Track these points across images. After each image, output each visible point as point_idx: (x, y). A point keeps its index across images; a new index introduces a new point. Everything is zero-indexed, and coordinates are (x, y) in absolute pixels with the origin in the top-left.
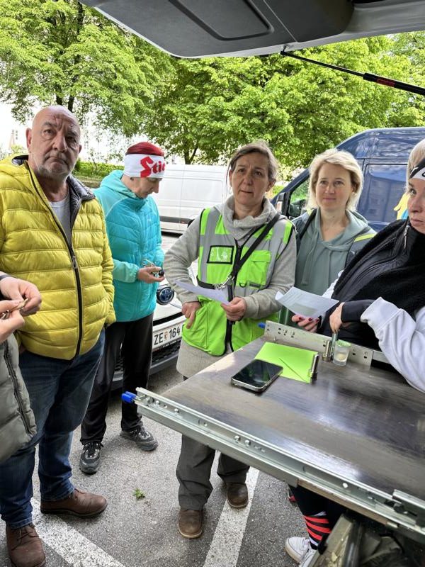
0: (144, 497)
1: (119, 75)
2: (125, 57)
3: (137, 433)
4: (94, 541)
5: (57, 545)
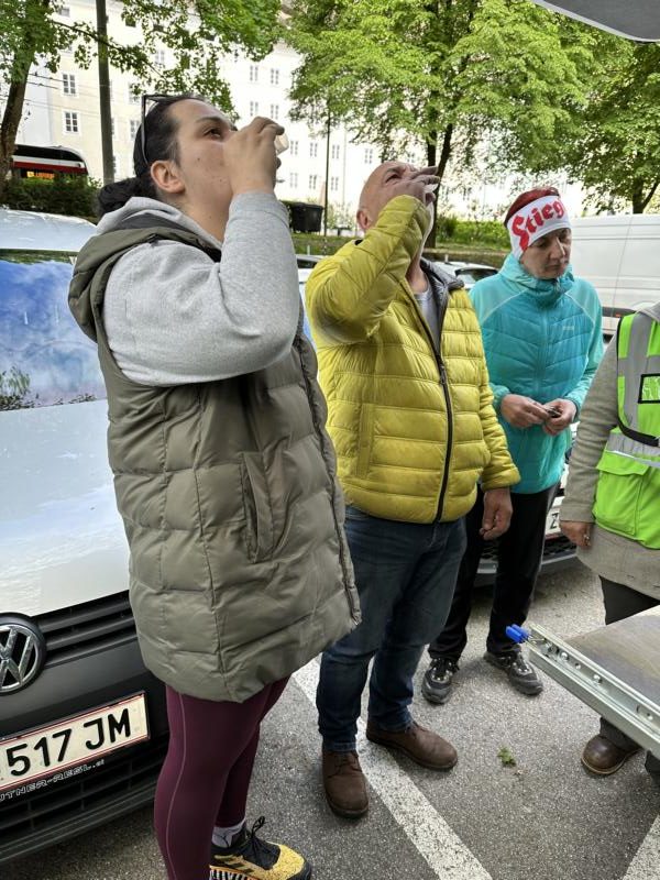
0: (514, 764)
1: (532, 75)
2: (544, 42)
3: (510, 662)
4: (434, 806)
5: (383, 791)
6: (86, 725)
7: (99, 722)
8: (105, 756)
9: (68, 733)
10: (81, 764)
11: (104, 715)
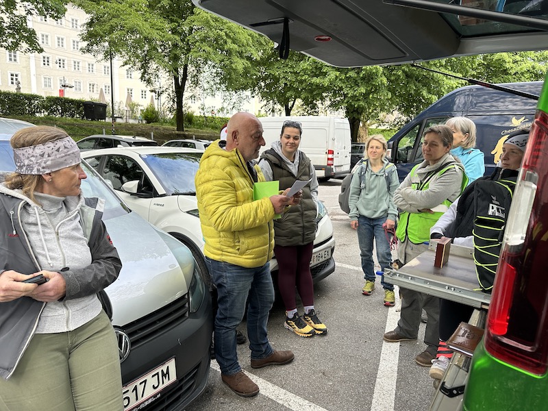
6: (153, 376)
7: (158, 374)
8: (160, 392)
9: (145, 381)
10: (151, 397)
11: (159, 370)
